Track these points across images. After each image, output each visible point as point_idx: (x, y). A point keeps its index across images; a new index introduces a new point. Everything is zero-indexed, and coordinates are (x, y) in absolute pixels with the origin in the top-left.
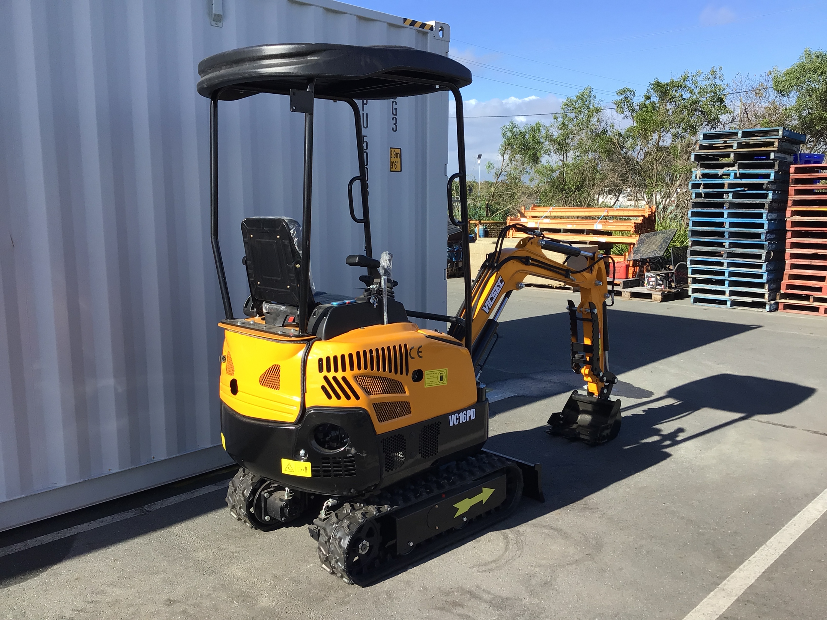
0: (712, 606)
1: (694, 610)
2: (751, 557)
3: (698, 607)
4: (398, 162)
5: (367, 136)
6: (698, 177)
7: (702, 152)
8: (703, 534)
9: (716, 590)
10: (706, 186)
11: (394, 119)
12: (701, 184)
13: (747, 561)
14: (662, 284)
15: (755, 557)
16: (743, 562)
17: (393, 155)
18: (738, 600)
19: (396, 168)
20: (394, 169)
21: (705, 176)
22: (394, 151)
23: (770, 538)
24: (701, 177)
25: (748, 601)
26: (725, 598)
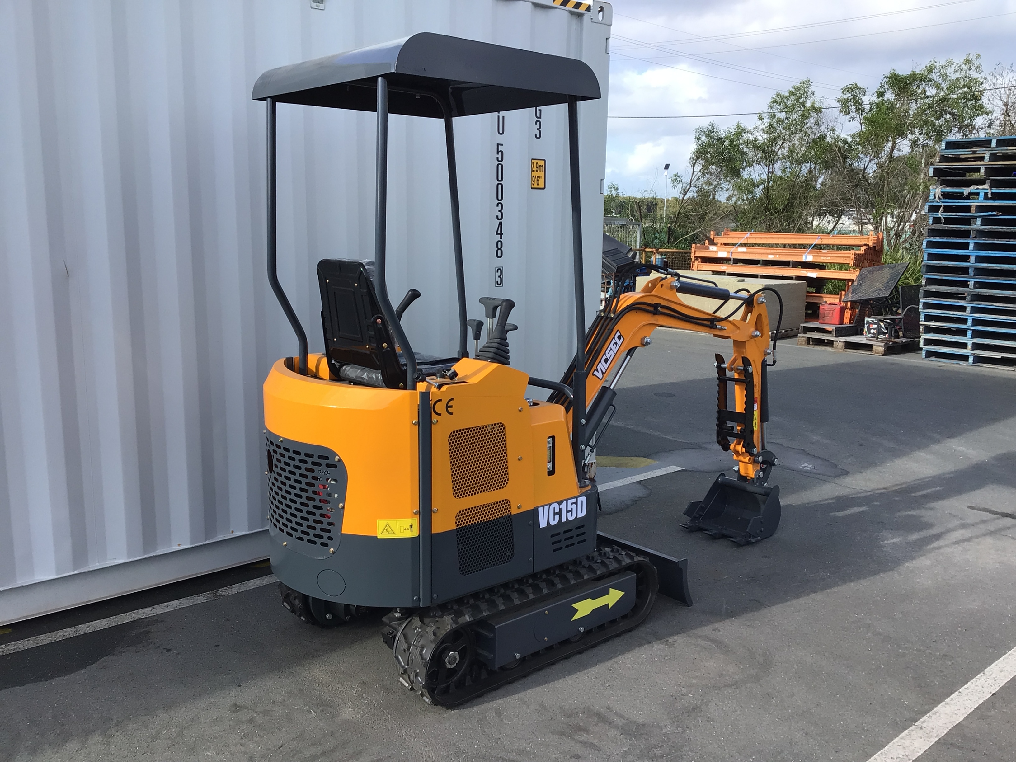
0: (904, 748)
1: (879, 753)
2: (963, 688)
3: (887, 747)
4: (541, 177)
5: (502, 145)
6: (937, 196)
7: (944, 166)
8: (904, 655)
9: (911, 728)
10: (947, 209)
11: (538, 123)
12: (941, 206)
13: (957, 693)
14: (887, 333)
15: (967, 689)
16: (952, 693)
17: (535, 169)
18: (937, 742)
19: (538, 185)
20: (536, 186)
21: (945, 195)
22: (537, 163)
23: (990, 665)
24: (941, 197)
25: (951, 744)
26: (922, 739)
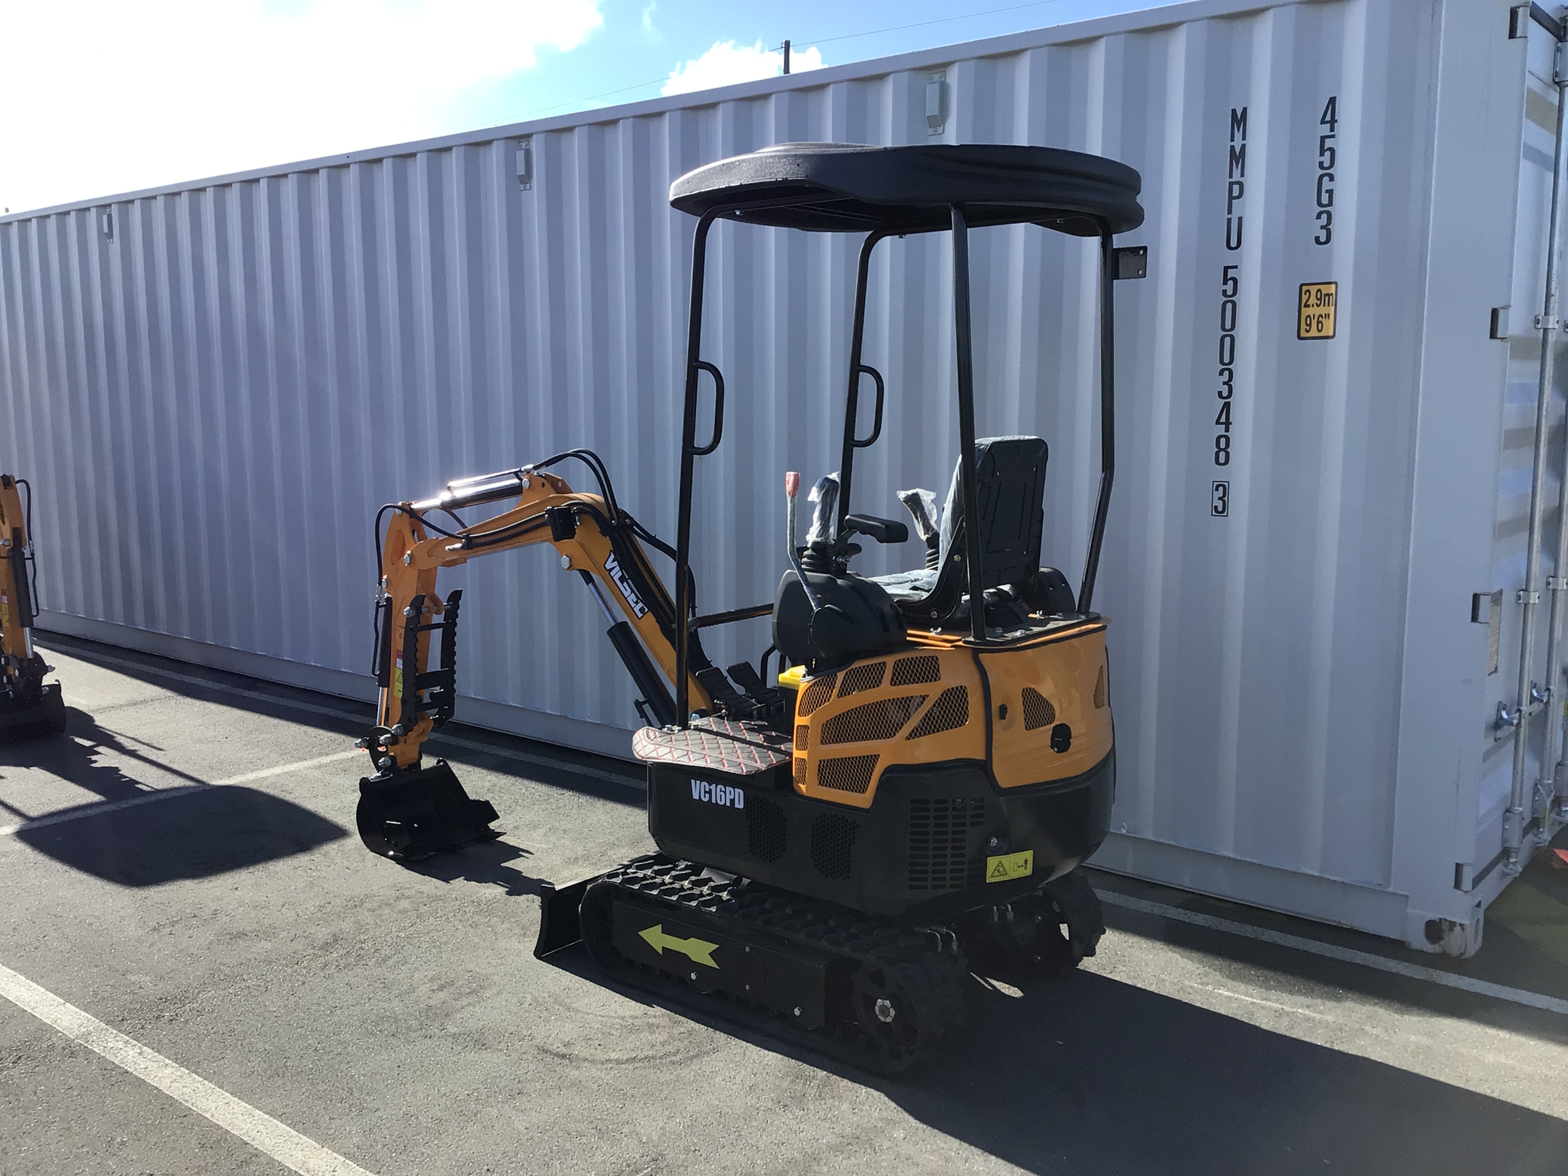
4: (1327, 316)
5: (1236, 267)
11: (1324, 216)
17: (1313, 300)
19: (1320, 331)
20: (1314, 332)
22: (1319, 290)
